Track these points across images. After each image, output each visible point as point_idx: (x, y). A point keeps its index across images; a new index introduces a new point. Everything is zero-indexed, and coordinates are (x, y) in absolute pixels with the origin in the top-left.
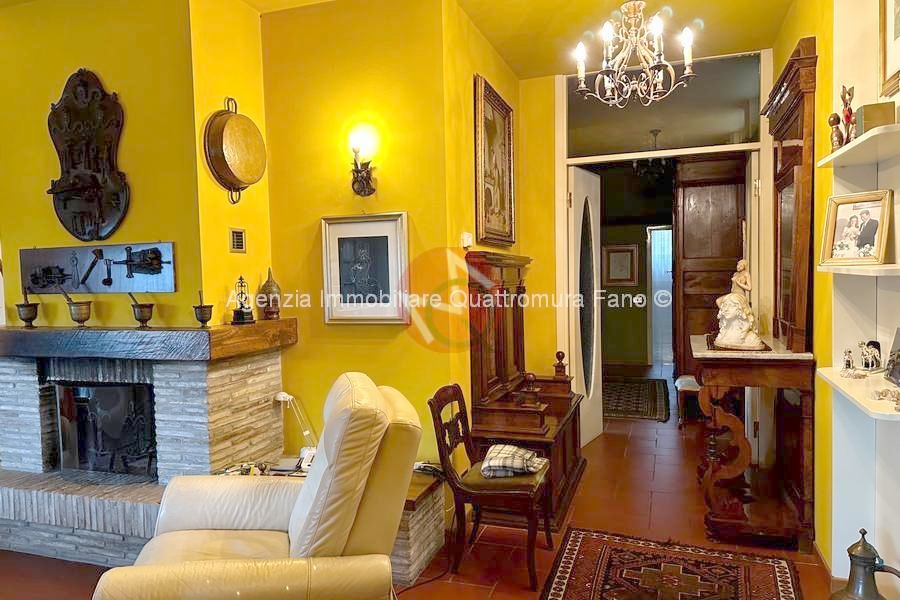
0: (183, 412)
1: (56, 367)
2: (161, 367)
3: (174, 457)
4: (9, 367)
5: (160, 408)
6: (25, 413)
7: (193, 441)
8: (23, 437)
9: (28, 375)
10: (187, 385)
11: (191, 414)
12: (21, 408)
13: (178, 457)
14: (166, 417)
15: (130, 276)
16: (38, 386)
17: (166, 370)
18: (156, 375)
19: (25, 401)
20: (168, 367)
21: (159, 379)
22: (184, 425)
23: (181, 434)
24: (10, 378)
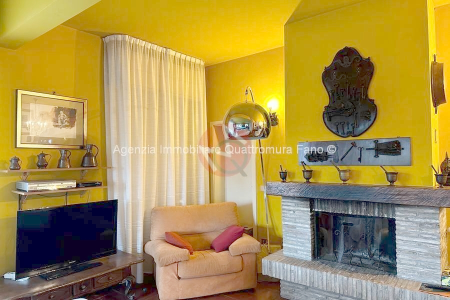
0: (419, 236)
1: (319, 203)
2: (402, 209)
3: (411, 263)
4: (291, 202)
5: (400, 233)
6: (299, 227)
7: (427, 254)
8: (298, 240)
9: (303, 207)
10: (423, 221)
11: (426, 238)
12: (298, 225)
13: (415, 263)
14: (405, 238)
15: (376, 156)
16: (310, 214)
17: (405, 211)
18: (397, 213)
19: (301, 221)
20: (408, 209)
21: (398, 216)
22: (420, 244)
23: (417, 249)
24: (291, 208)
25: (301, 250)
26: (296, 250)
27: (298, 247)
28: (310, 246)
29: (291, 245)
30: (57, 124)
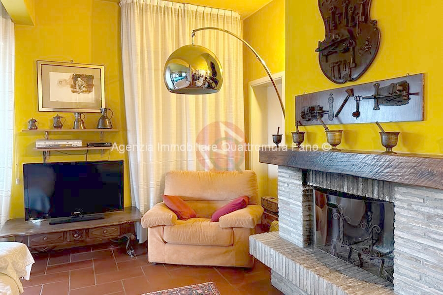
0: (425, 236)
1: (314, 176)
2: (403, 190)
3: (412, 275)
4: (286, 173)
5: (400, 226)
6: (294, 204)
7: (435, 266)
8: (292, 219)
9: (296, 180)
10: (432, 211)
11: (435, 240)
12: (292, 201)
13: (417, 276)
14: (406, 236)
15: (376, 108)
16: (302, 188)
17: (408, 193)
18: (398, 196)
19: (294, 196)
20: (412, 191)
21: (399, 200)
22: (426, 249)
23: (421, 256)
24: (286, 180)
25: (294, 233)
26: (289, 232)
27: (291, 229)
28: (301, 228)
29: (286, 224)
30: (75, 90)
